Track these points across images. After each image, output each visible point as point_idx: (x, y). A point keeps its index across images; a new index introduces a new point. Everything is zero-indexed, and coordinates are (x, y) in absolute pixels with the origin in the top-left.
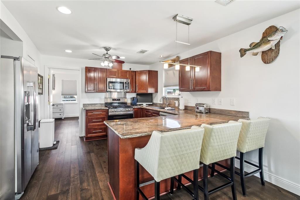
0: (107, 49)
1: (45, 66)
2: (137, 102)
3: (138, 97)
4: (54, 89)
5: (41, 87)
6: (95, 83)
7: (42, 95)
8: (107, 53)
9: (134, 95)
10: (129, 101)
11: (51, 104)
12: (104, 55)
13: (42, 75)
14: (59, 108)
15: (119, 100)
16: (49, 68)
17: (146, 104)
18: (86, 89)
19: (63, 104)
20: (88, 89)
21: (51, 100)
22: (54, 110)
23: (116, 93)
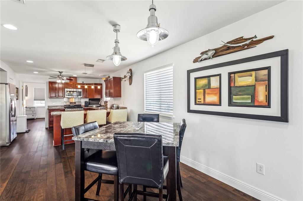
0: (60, 73)
1: (19, 81)
2: (89, 105)
3: (90, 101)
4: (26, 95)
5: (17, 95)
6: (56, 92)
7: (18, 100)
8: (61, 75)
9: (87, 100)
10: (83, 104)
11: (25, 106)
12: (58, 76)
13: (17, 87)
14: (32, 110)
15: (75, 103)
16: (23, 83)
17: (96, 106)
18: (50, 96)
19: (35, 107)
20: (51, 96)
21: (25, 103)
22: (27, 112)
23: (74, 98)
